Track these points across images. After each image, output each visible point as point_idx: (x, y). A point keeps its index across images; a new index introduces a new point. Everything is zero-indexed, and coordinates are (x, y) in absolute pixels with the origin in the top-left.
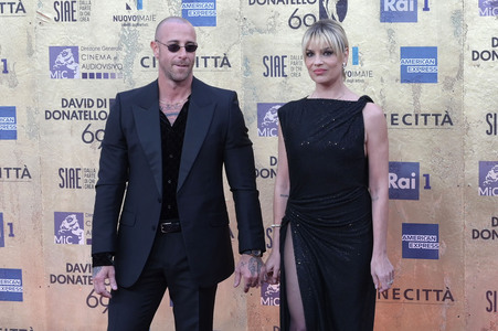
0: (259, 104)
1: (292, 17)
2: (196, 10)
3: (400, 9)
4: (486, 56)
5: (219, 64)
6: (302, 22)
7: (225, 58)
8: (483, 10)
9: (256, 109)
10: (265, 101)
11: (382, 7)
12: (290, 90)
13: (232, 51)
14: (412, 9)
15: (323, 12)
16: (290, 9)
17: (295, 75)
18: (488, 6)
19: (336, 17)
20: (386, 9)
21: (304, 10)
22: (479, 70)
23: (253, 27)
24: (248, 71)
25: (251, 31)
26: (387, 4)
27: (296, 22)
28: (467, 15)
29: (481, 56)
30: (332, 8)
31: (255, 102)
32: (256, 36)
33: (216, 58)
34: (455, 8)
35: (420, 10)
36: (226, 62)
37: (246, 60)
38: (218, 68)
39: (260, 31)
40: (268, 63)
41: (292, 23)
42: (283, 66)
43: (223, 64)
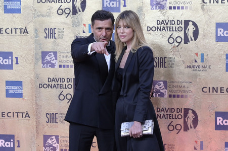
0: (42, 52)
1: (59, 9)
2: (11, 5)
3: (112, 6)
4: (154, 29)
5: (22, 32)
6: (64, 12)
7: (26, 29)
8: (153, 7)
9: (41, 54)
10: (45, 50)
11: (103, 5)
12: (58, 45)
13: (29, 26)
14: (118, 6)
15: (74, 7)
16: (58, 5)
17: (60, 38)
18: (155, 5)
19: (81, 10)
20: (105, 6)
21: (64, 6)
22: (150, 36)
23: (39, 14)
24: (37, 35)
25: (38, 16)
26: (105, 3)
27: (61, 12)
28: (145, 9)
29: (151, 29)
30: (78, 5)
31: (41, 51)
32: (41, 18)
33: (21, 29)
34: (139, 5)
35: (122, 6)
36: (26, 31)
37: (36, 30)
38: (22, 34)
39: (43, 16)
40: (47, 32)
41: (59, 12)
42: (54, 33)
43: (24, 32)
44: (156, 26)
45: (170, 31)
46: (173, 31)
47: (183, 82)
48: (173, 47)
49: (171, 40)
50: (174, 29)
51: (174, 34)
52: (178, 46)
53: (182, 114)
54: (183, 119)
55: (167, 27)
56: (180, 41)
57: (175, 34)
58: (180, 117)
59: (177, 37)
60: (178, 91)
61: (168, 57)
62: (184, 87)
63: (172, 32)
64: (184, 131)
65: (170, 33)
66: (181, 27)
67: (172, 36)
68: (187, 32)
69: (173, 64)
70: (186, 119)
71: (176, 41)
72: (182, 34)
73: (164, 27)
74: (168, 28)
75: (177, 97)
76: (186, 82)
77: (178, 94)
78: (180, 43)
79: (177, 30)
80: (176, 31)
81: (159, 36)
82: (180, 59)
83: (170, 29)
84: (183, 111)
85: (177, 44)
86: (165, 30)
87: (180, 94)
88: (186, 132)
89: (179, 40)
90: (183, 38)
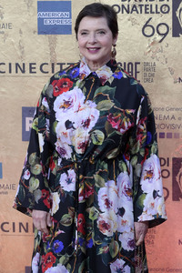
44: (120, 3)
45: (146, 13)
46: (152, 12)
47: (172, 109)
48: (153, 43)
49: (149, 31)
50: (154, 10)
51: (153, 20)
52: (161, 41)
53: (170, 168)
54: (171, 177)
55: (141, 6)
56: (166, 31)
57: (156, 19)
58: (165, 174)
59: (160, 25)
60: (162, 126)
61: (142, 61)
62: (173, 117)
63: (150, 15)
64: (174, 200)
65: (147, 17)
66: (166, 5)
67: (150, 23)
68: (178, 15)
69: (153, 75)
70: (177, 178)
71: (158, 32)
72: (168, 19)
73: (134, 6)
74: (143, 8)
75: (160, 137)
76: (177, 109)
77: (162, 131)
78: (165, 35)
79: (159, 10)
80: (157, 12)
81: (126, 22)
82: (165, 66)
83: (146, 9)
84: (171, 163)
85: (159, 38)
86: (136, 10)
87: (165, 131)
88: (176, 203)
89: (163, 30)
90: (170, 25)
